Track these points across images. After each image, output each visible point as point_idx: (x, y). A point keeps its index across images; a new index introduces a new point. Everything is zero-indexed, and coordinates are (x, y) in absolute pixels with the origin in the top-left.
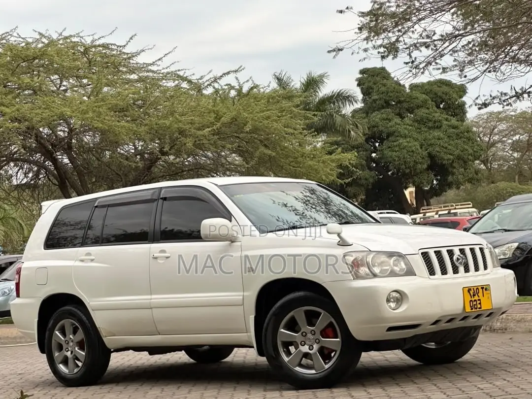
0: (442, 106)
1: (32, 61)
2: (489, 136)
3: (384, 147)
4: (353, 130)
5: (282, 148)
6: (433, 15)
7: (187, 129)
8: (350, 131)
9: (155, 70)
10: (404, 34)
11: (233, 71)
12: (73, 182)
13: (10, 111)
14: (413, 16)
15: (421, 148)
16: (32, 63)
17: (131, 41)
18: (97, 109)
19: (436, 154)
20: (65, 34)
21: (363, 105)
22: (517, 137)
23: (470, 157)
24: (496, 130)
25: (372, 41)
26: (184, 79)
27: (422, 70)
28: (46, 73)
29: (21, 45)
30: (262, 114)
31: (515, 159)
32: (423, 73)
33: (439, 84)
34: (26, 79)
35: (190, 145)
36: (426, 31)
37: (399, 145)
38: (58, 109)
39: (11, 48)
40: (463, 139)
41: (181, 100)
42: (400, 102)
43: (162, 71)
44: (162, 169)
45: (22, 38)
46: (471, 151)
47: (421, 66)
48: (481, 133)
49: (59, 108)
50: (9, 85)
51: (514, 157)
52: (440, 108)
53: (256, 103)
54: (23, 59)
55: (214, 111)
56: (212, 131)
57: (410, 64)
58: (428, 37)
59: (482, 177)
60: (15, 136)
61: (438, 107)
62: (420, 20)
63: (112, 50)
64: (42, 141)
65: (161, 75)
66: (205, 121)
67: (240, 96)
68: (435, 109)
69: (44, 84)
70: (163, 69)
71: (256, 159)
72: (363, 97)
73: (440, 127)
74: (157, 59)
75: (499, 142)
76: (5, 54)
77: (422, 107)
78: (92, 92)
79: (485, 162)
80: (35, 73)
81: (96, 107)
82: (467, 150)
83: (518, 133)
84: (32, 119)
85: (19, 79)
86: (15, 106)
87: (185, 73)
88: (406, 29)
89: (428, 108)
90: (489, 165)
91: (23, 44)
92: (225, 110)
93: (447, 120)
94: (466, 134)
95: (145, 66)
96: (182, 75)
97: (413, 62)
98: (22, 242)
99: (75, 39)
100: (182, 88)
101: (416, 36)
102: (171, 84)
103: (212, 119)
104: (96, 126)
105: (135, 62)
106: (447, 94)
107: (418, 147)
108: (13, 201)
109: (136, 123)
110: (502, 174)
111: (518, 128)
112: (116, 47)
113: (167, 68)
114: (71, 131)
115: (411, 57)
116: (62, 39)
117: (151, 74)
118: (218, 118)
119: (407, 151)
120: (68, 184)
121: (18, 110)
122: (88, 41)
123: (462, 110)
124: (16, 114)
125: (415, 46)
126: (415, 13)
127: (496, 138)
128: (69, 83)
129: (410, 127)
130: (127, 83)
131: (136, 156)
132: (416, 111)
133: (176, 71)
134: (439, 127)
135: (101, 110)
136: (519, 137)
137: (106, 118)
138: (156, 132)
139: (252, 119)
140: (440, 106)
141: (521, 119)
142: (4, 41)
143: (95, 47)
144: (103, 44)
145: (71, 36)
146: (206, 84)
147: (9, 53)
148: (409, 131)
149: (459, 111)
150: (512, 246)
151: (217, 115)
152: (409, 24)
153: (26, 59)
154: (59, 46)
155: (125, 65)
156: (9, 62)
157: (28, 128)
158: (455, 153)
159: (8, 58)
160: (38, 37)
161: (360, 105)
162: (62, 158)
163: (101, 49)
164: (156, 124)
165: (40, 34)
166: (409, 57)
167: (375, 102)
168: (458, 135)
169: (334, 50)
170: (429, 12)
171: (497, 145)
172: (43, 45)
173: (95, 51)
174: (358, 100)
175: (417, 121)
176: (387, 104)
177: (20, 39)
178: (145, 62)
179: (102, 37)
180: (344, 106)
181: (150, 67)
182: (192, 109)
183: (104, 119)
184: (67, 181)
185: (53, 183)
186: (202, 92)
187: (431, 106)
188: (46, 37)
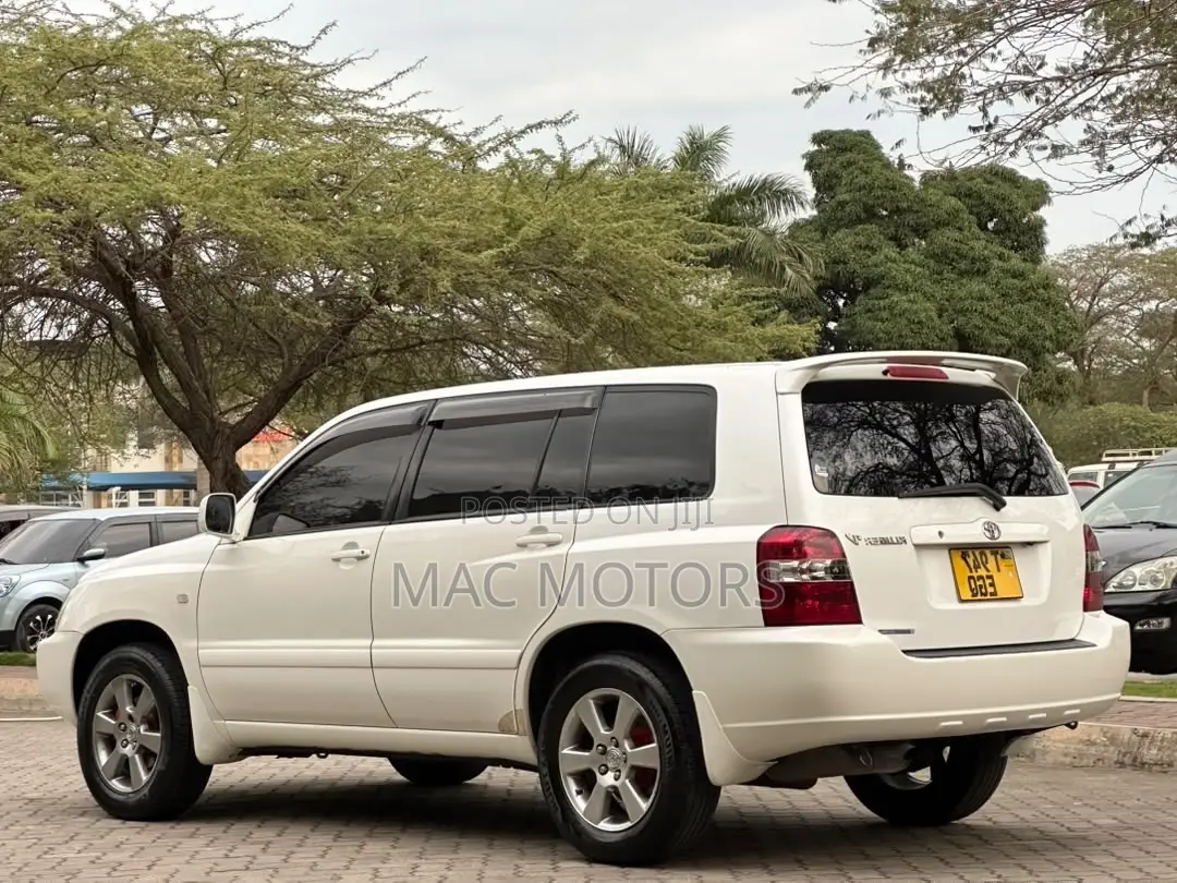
0: (990, 225)
1: (94, 68)
2: (1089, 299)
3: (857, 309)
4: (790, 266)
5: (654, 305)
6: (1045, 19)
7: (441, 246)
8: (783, 269)
9: (372, 107)
10: (972, 59)
11: (551, 122)
12: (170, 350)
13: (39, 182)
14: (997, 19)
15: (940, 316)
16: (92, 73)
17: (323, 36)
18: (238, 190)
19: (973, 333)
20: (173, 11)
21: (815, 213)
22: (1152, 304)
23: (1048, 344)
24: (1107, 285)
25: (896, 71)
26: (438, 132)
27: (1012, 148)
28: (122, 97)
29: (71, 31)
30: (615, 225)
31: (1144, 352)
32: (1013, 154)
33: (989, 176)
34: (77, 108)
35: (445, 285)
36: (1024, 55)
37: (891, 308)
38: (150, 184)
39: (48, 36)
40: (1033, 303)
41: (428, 181)
42: (898, 211)
43: (389, 112)
44: (372, 334)
45: (73, 15)
46: (1050, 330)
47: (1010, 138)
48: (1073, 291)
49: (150, 181)
50: (37, 122)
51: (1142, 348)
52: (988, 230)
53: (600, 197)
54: (74, 64)
55: (505, 210)
56: (498, 256)
57: (983, 132)
58: (1027, 70)
59: (1071, 389)
60: (46, 242)
61: (984, 228)
62: (1012, 30)
63: (279, 55)
64: (106, 254)
65: (386, 120)
66: (482, 232)
67: (562, 179)
68: (977, 230)
69: (118, 123)
70: (392, 106)
71: (593, 326)
72: (816, 195)
73: (985, 272)
74: (378, 83)
75: (1112, 312)
76: (34, 50)
77: (948, 224)
78: (229, 149)
79: (1077, 357)
80: (97, 96)
81: (236, 183)
82: (1042, 327)
83: (1156, 297)
84: (87, 204)
85: (62, 108)
86: (49, 171)
87: (440, 118)
88: (978, 48)
89: (960, 229)
90: (1086, 363)
91: (75, 30)
92: (529, 210)
93: (1001, 257)
94: (1041, 291)
95: (350, 96)
96: (432, 122)
97: (990, 127)
98: (37, 472)
99: (194, 26)
100: (430, 152)
101: (1000, 65)
102: (407, 142)
103: (498, 229)
104: (234, 229)
105: (327, 86)
106: (1003, 199)
107: (934, 314)
108: (28, 385)
109: (325, 227)
110: (1114, 384)
111: (1156, 284)
112: (287, 50)
113: (399, 105)
114: (174, 233)
115: (986, 115)
116: (163, 22)
117: (363, 116)
118: (513, 227)
119: (909, 320)
120: (158, 356)
121: (56, 180)
122: (224, 30)
123: (1035, 236)
124: (51, 190)
125: (1001, 89)
126: (1002, 14)
127: (1105, 303)
128: (174, 123)
129: (919, 269)
130: (308, 134)
131: (317, 300)
132: (933, 233)
133: (420, 113)
134: (982, 273)
135: (246, 191)
136: (1157, 306)
137: (258, 211)
138: (369, 251)
139: (591, 235)
140: (986, 223)
141: (1165, 265)
142: (32, 20)
143: (239, 44)
144: (259, 40)
145: (184, 17)
146: (486, 148)
147: (41, 47)
148: (916, 277)
149: (1029, 238)
150: (1172, 564)
151: (512, 219)
152: (987, 37)
153: (81, 64)
154: (157, 38)
155: (305, 91)
156: (40, 69)
157: (76, 224)
158: (1016, 333)
159: (40, 60)
160: (112, 15)
161: (808, 212)
162: (147, 295)
163: (253, 50)
164: (371, 232)
165: (115, 8)
166: (981, 114)
167: (843, 208)
168: (1022, 292)
169: (809, 89)
170: (1034, 11)
171: (1105, 320)
172: (119, 33)
173: (238, 56)
174: (806, 201)
175: (934, 256)
176: (870, 214)
177: (69, 17)
178: (351, 88)
179: (258, 24)
180: (774, 213)
181: (361, 101)
182: (454, 203)
183: (253, 213)
184: (156, 350)
185: (122, 351)
186: (475, 164)
187: (967, 223)
188: (130, 15)
